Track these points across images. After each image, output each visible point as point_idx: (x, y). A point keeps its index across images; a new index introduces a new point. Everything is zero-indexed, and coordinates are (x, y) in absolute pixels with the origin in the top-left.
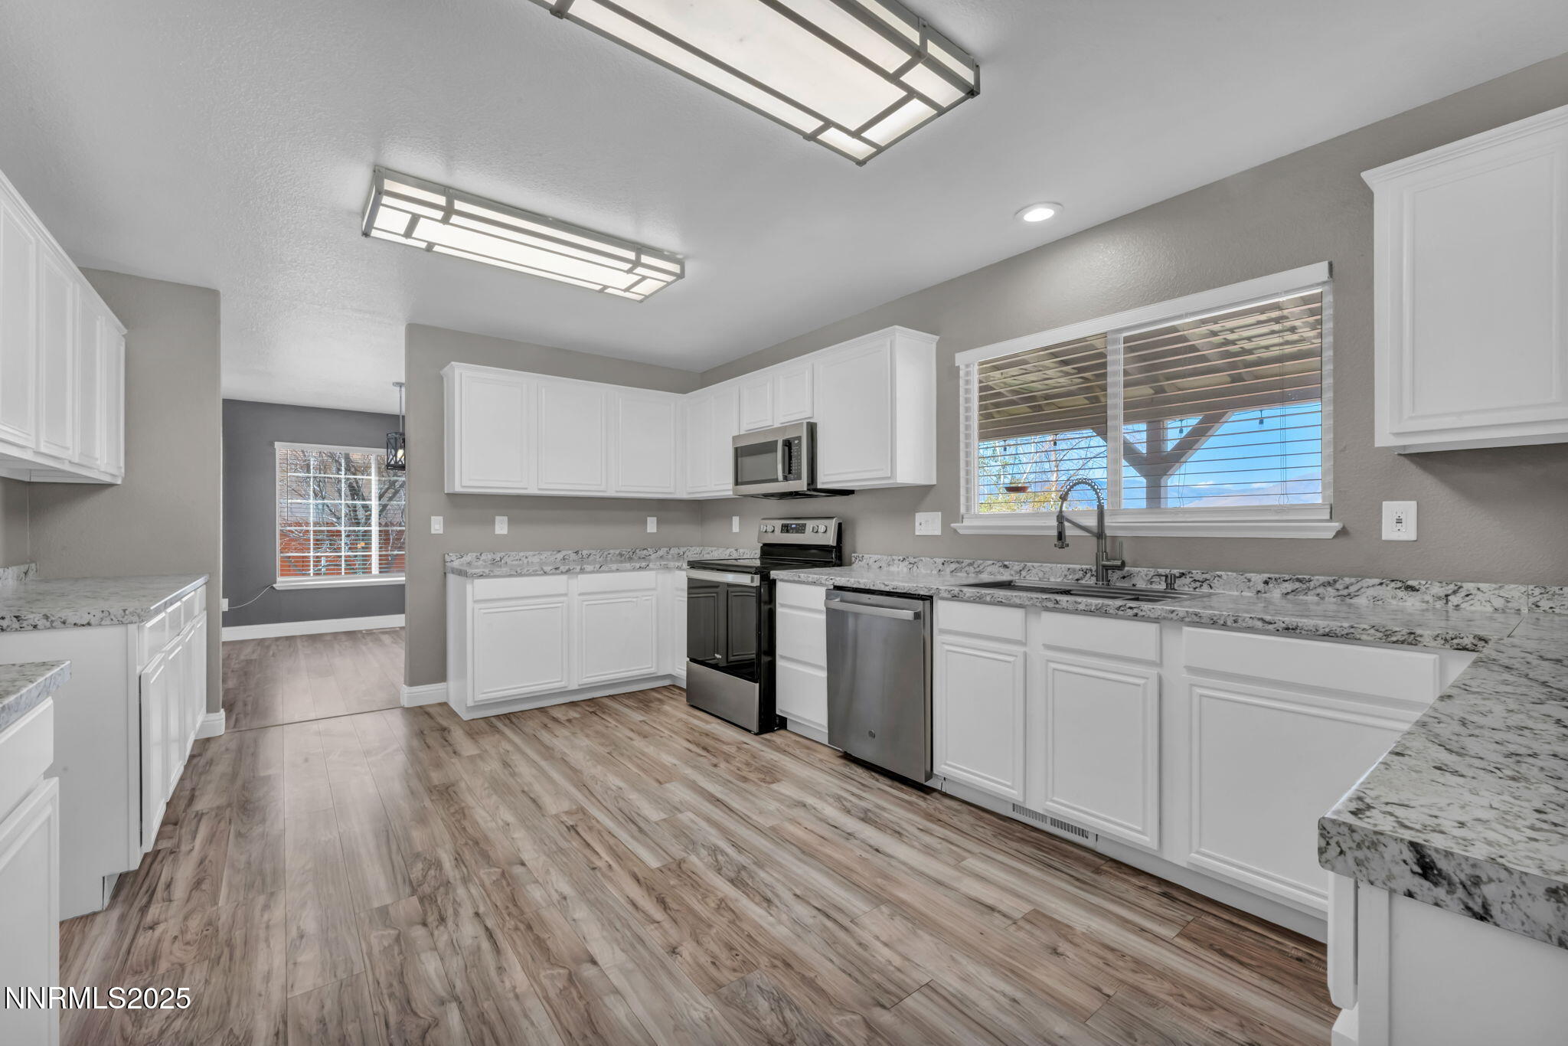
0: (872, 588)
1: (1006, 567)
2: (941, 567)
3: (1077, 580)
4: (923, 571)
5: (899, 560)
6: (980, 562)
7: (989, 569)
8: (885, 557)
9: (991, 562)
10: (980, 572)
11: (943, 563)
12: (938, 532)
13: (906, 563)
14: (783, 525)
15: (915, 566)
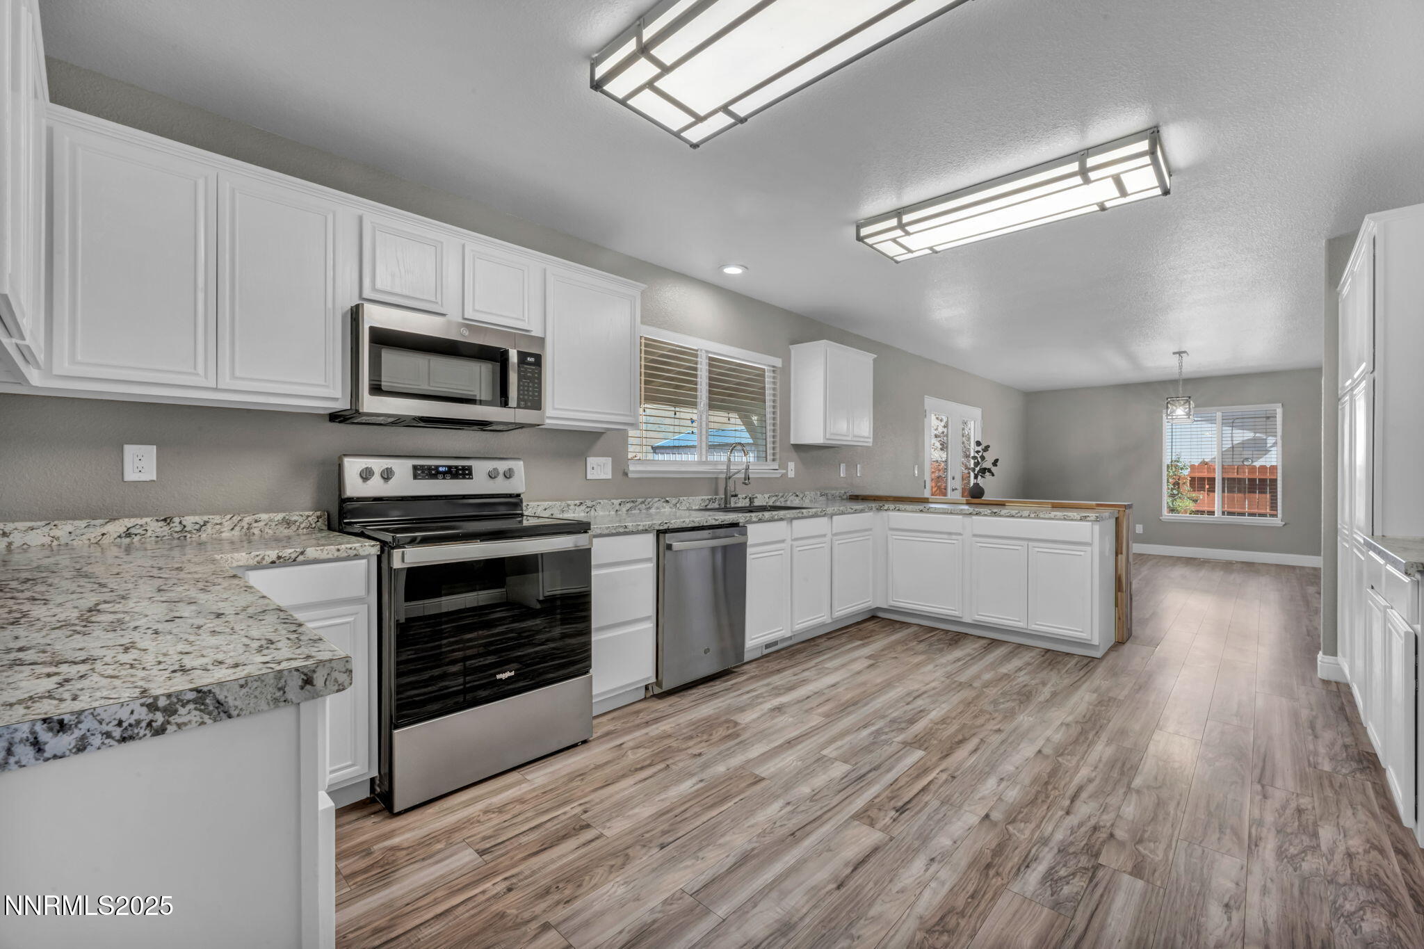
0: (705, 524)
1: (667, 502)
2: (618, 507)
3: (706, 506)
4: (601, 513)
5: (575, 505)
6: (649, 500)
7: (656, 505)
8: (558, 503)
9: (657, 499)
10: (650, 508)
11: (620, 504)
12: (609, 476)
13: (583, 507)
14: (415, 468)
15: (593, 509)
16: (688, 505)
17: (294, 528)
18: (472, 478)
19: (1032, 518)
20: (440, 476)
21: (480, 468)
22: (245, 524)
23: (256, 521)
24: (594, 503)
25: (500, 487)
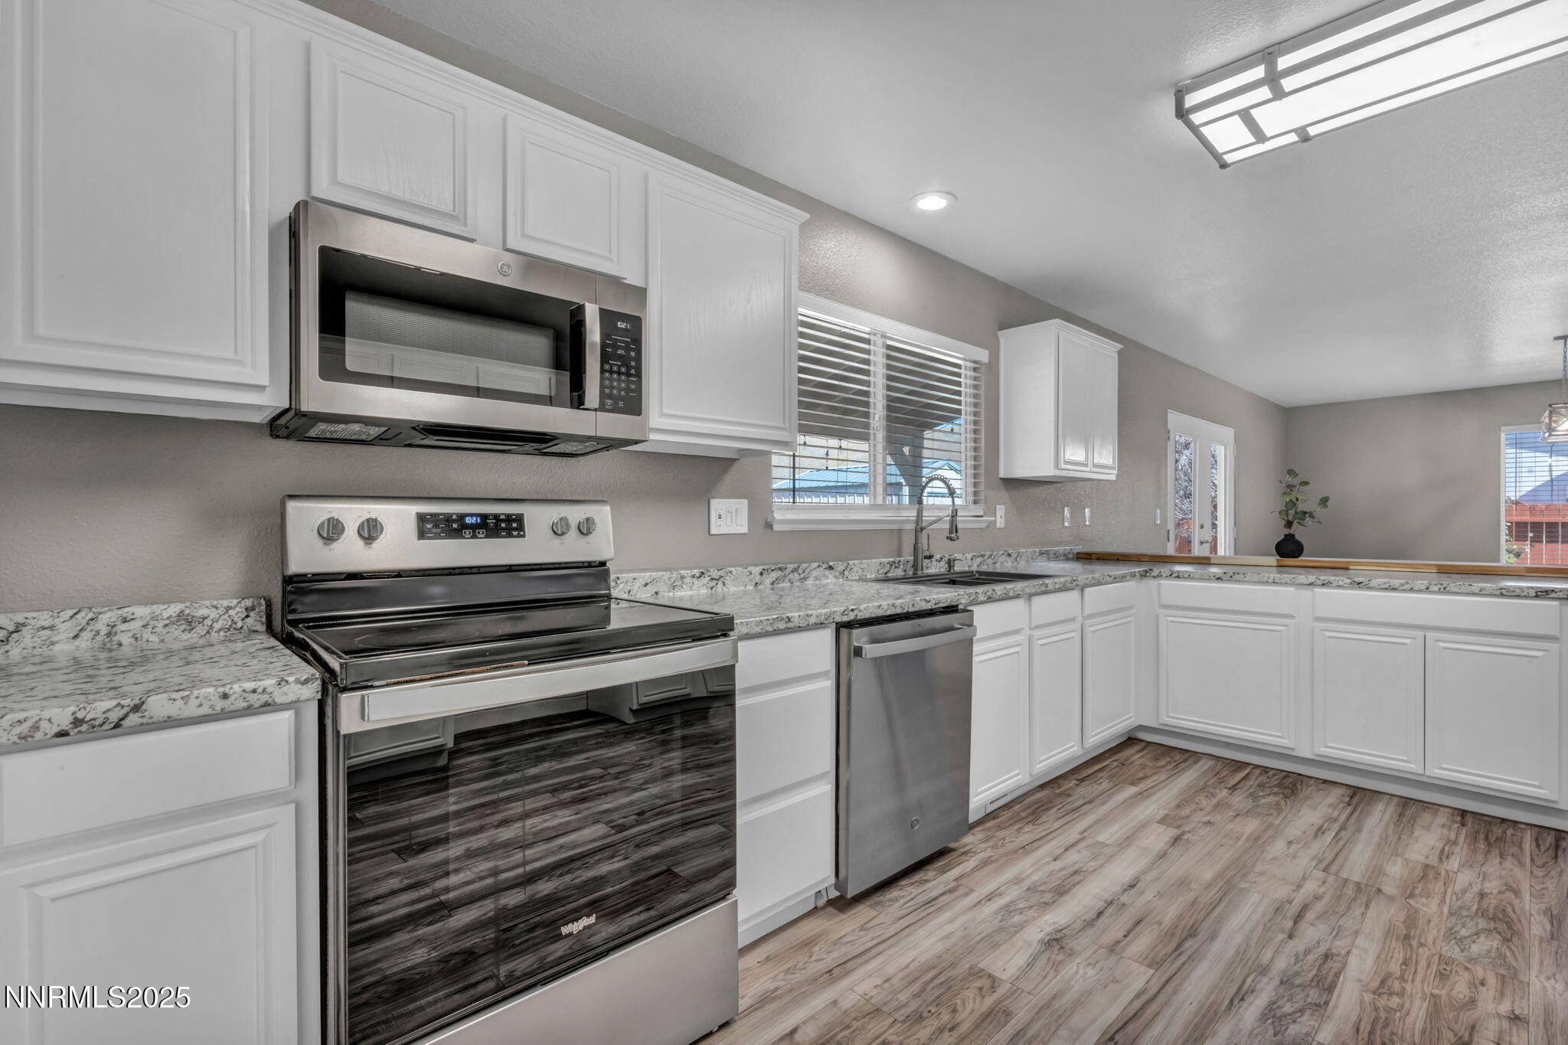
0: (911, 610)
1: (831, 568)
2: (758, 578)
3: (886, 573)
4: (733, 589)
5: (693, 576)
7: (814, 573)
9: (816, 564)
10: (805, 579)
11: (761, 574)
12: (744, 529)
13: (705, 580)
14: (422, 518)
15: (720, 584)
16: (860, 572)
17: (200, 630)
18: (523, 536)
19: (1433, 592)
20: (467, 533)
21: (538, 518)
22: (101, 626)
23: (125, 621)
24: (721, 573)
25: (572, 550)
